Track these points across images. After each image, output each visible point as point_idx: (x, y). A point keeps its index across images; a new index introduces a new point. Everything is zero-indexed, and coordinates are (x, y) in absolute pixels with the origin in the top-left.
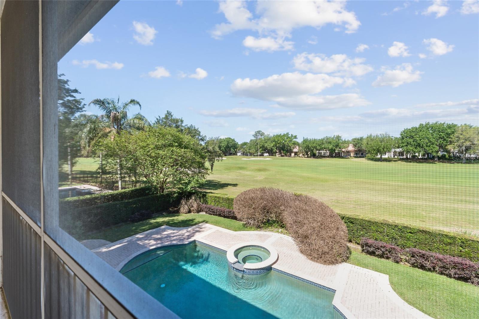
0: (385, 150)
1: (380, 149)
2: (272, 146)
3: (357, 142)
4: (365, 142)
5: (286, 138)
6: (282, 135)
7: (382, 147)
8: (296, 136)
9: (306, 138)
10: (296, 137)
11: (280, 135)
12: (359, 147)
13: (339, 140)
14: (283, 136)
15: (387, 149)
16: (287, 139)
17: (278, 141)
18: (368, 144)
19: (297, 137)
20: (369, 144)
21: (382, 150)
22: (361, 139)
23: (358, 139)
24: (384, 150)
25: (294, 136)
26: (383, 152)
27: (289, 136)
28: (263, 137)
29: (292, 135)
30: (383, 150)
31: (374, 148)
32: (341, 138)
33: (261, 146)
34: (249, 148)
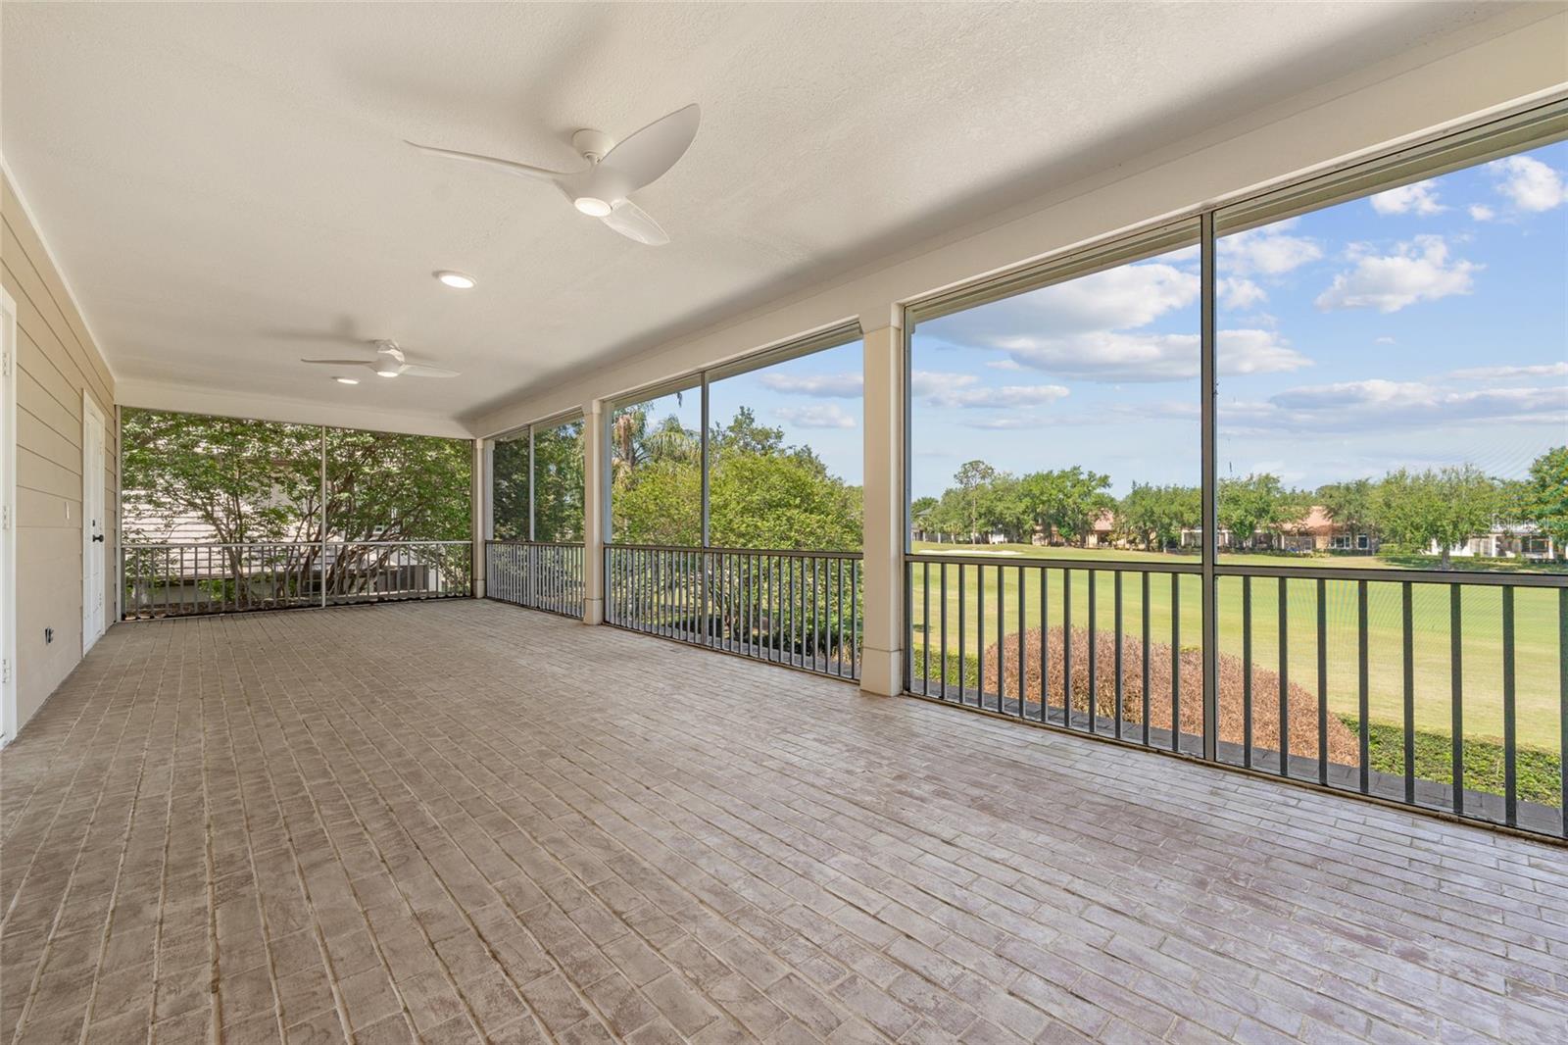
0: (1465, 527)
1: (1442, 526)
2: (1021, 510)
3: (1342, 500)
4: (1376, 498)
5: (1069, 484)
6: (1054, 474)
7: (1452, 515)
8: (1106, 477)
9: (1143, 485)
10: (1104, 481)
11: (1046, 476)
12: (1350, 517)
13: (1269, 492)
14: (1059, 477)
15: (1473, 524)
16: (1074, 486)
17: (1042, 494)
18: (1389, 506)
19: (1110, 480)
20: (1393, 505)
21: (1450, 529)
23: (1348, 489)
24: (1460, 527)
25: (1098, 476)
26: (1453, 535)
27: (1082, 477)
28: (988, 481)
29: (1091, 476)
30: (1455, 526)
31: (1418, 520)
32: (1279, 485)
33: (983, 511)
34: (940, 517)
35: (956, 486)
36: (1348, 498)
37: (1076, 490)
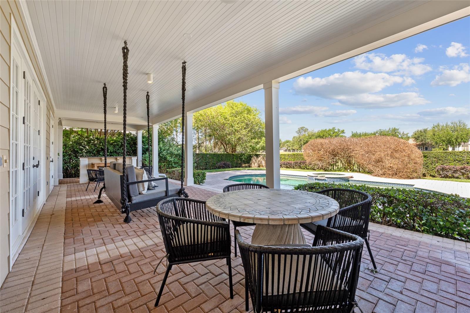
1: (452, 140)
3: (419, 135)
4: (430, 134)
5: (332, 133)
6: (327, 130)
8: (343, 130)
9: (355, 132)
10: (343, 132)
11: (325, 130)
12: (422, 140)
13: (396, 133)
14: (329, 131)
16: (333, 133)
17: (323, 136)
18: (434, 135)
19: (345, 131)
21: (454, 141)
22: (425, 131)
23: (421, 131)
24: (458, 141)
25: (341, 130)
26: (455, 143)
27: (336, 131)
28: (306, 133)
29: (339, 130)
30: (456, 140)
31: (444, 139)
32: (399, 131)
33: (305, 142)
34: (292, 145)
35: (297, 135)
36: (421, 134)
37: (334, 134)
